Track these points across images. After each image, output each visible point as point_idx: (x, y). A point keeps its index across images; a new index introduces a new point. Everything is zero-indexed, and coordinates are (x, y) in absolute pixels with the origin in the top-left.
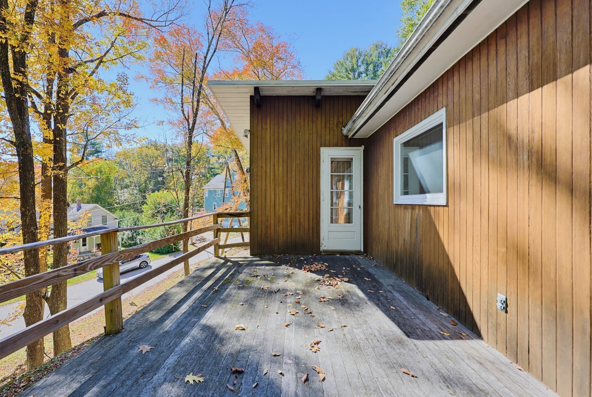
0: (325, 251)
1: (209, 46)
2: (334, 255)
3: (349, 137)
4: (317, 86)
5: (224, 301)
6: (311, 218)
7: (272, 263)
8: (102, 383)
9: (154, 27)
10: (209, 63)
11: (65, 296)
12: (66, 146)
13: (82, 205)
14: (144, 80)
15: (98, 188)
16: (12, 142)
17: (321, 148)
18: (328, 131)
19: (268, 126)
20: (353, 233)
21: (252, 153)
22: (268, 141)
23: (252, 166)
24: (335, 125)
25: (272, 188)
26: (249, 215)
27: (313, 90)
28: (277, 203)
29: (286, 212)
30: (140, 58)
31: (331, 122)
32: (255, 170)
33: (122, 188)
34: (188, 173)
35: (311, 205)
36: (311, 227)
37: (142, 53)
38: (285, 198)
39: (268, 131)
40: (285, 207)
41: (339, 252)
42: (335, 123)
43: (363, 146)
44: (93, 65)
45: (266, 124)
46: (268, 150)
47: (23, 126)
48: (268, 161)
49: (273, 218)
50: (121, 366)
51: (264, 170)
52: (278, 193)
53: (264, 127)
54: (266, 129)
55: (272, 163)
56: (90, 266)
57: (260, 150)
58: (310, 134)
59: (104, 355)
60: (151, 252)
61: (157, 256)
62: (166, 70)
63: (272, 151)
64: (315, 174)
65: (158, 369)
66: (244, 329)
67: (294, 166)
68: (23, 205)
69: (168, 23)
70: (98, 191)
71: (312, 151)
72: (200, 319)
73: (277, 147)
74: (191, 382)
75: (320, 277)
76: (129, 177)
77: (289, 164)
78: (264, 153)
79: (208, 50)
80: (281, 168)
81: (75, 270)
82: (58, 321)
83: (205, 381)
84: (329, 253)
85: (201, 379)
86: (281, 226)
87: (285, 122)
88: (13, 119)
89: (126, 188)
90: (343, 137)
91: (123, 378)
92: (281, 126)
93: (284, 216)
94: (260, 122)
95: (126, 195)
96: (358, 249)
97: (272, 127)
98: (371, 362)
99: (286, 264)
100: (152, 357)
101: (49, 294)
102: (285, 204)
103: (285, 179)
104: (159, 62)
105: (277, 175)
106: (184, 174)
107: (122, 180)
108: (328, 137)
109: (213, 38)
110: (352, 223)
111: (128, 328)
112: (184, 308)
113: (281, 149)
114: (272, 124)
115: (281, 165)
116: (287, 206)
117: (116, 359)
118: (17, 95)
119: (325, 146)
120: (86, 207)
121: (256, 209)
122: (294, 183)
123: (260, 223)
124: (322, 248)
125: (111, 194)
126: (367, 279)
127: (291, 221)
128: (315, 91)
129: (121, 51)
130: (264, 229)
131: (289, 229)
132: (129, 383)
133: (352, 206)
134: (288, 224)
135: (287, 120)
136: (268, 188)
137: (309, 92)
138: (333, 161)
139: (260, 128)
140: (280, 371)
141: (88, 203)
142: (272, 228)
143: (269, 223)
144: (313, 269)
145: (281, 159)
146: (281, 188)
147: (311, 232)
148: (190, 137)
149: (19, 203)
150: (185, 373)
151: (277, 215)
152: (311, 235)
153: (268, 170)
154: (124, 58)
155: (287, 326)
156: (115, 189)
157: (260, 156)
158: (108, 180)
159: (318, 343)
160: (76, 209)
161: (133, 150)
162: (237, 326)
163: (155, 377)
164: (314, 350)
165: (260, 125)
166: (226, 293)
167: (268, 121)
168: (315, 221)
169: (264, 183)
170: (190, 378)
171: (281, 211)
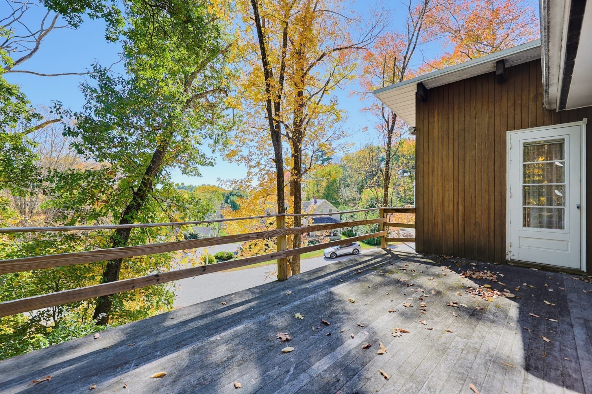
0: (513, 261)
1: (410, 44)
2: (529, 268)
3: (557, 111)
4: (495, 60)
5: (358, 281)
6: (492, 217)
7: (432, 262)
8: (261, 301)
9: (361, 48)
10: (408, 62)
11: (299, 263)
12: (301, 158)
13: (317, 200)
14: (356, 94)
15: (328, 187)
16: (274, 160)
17: (507, 132)
18: (519, 109)
19: (436, 119)
20: (566, 243)
21: (418, 149)
22: (436, 135)
23: (418, 163)
24: (531, 100)
25: (440, 185)
26: (414, 211)
27: (492, 65)
28: (446, 200)
29: (458, 210)
30: (352, 78)
31: (524, 97)
32: (421, 166)
33: (345, 187)
34: (387, 172)
35: (492, 204)
36: (492, 228)
37: (353, 73)
38: (456, 194)
39: (436, 124)
40: (456, 204)
41: (539, 266)
42: (532, 96)
43: (585, 120)
44: (320, 94)
45: (434, 118)
46: (436, 144)
47: (279, 149)
48: (436, 155)
49: (441, 215)
50: (273, 297)
51: (431, 165)
52: (447, 189)
53: (431, 120)
54: (434, 122)
55: (440, 157)
56: (266, 234)
57: (426, 146)
58: (491, 118)
59: (270, 289)
60: (363, 242)
61: (368, 246)
62: (373, 80)
63: (440, 145)
64: (497, 164)
65: (287, 304)
66: (353, 302)
67: (468, 158)
68: (279, 200)
69: (372, 40)
70: (329, 189)
71: (493, 138)
72: (331, 287)
73: (445, 139)
74: (296, 317)
75: (476, 286)
76: (350, 177)
77: (461, 156)
78: (431, 147)
79: (408, 49)
80: (451, 162)
81: (257, 235)
82: (247, 261)
83: (304, 320)
84: (521, 265)
85: (302, 318)
86: (451, 226)
87: (456, 111)
88: (274, 146)
89: (348, 187)
90: (546, 113)
91: (270, 302)
92: (451, 116)
93: (455, 213)
94: (426, 117)
95: (348, 192)
96: (575, 265)
97: (440, 119)
98: (442, 365)
99: (446, 265)
100: (289, 298)
101: (291, 261)
102: (456, 201)
103: (456, 174)
104: (367, 75)
105: (446, 170)
106: (384, 173)
107: (345, 179)
108: (520, 116)
109: (413, 35)
110: (564, 229)
111: (289, 280)
112: (329, 278)
113: (451, 141)
114: (440, 117)
115: (451, 158)
116: (458, 204)
117: (273, 293)
118: (276, 130)
119: (514, 128)
120: (320, 202)
121: (422, 206)
122: (467, 177)
123: (426, 220)
124: (509, 257)
125: (337, 192)
126: (548, 303)
127: (464, 220)
128: (495, 65)
129: (338, 78)
130: (430, 227)
131: (461, 229)
132: (270, 305)
133: (564, 206)
134: (460, 224)
135: (459, 108)
136: (436, 184)
137: (489, 68)
138: (526, 146)
139: (426, 122)
140: (353, 335)
141: (322, 199)
142: (440, 227)
143: (436, 220)
144: (474, 276)
145: (451, 152)
146: (451, 184)
147: (492, 234)
148: (390, 138)
149: (277, 197)
150: (297, 312)
151: (446, 214)
152: (492, 239)
153: (436, 165)
154: (340, 82)
155: (390, 312)
156: (340, 188)
157: (426, 151)
158: (335, 181)
159: (404, 332)
160: (313, 203)
161: (353, 154)
162: (350, 298)
163: (283, 308)
164: (395, 334)
165: (427, 119)
166: (364, 276)
167: (436, 114)
168: (498, 222)
169: (431, 179)
170: (298, 315)
171: (451, 208)
